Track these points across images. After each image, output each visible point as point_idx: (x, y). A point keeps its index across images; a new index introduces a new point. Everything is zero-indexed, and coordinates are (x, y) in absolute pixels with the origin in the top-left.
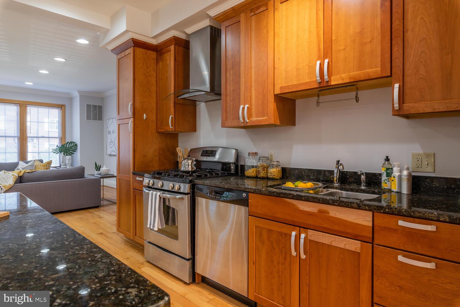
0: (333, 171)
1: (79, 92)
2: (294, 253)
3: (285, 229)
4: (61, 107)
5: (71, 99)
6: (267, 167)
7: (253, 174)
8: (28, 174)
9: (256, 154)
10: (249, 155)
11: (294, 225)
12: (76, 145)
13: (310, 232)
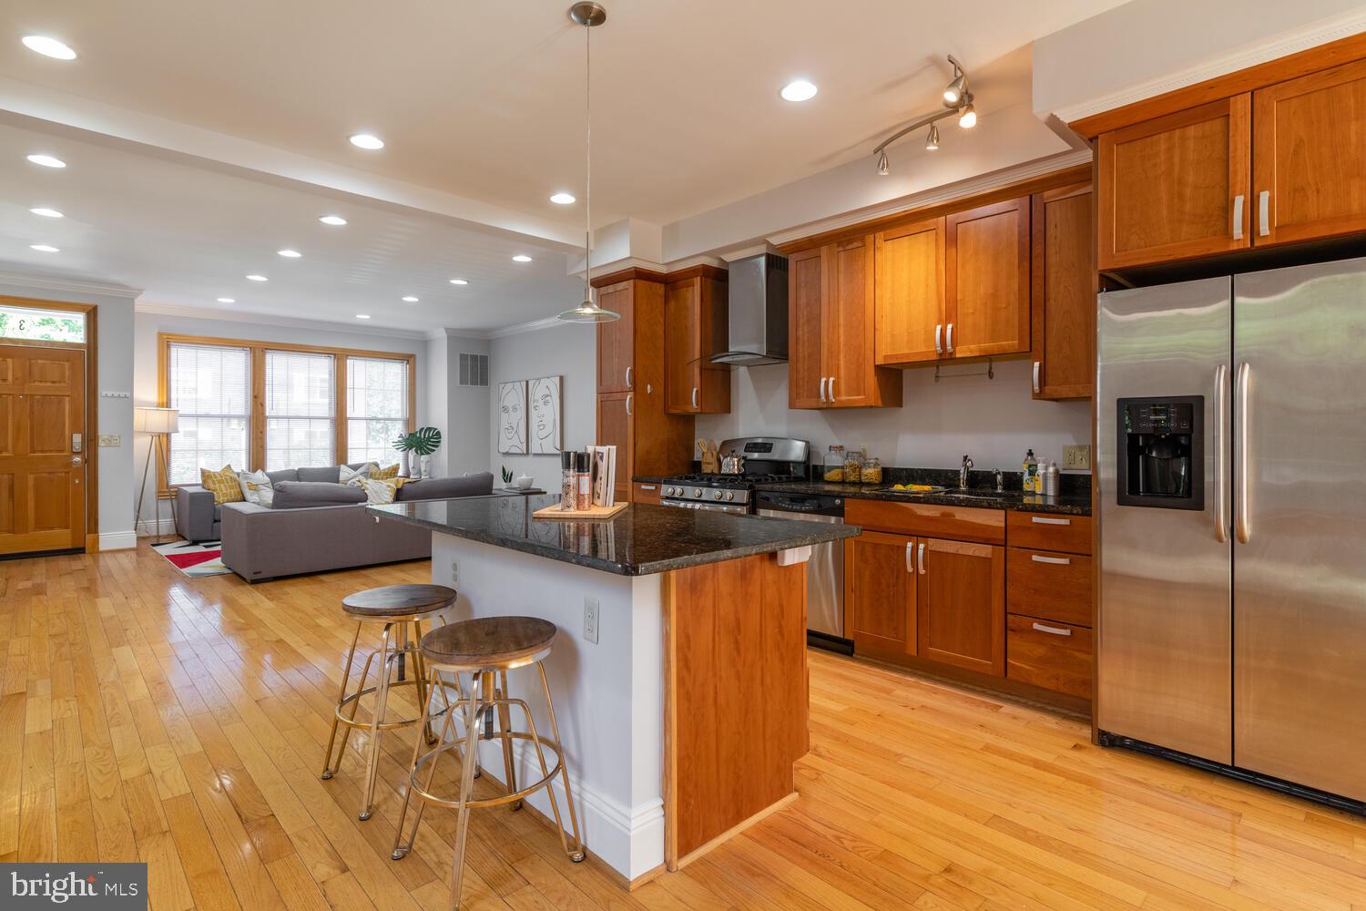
0: (959, 471)
1: (447, 330)
2: (910, 569)
3: (896, 540)
4: (408, 359)
5: (425, 342)
6: (860, 468)
7: (839, 478)
8: (410, 485)
9: (841, 448)
10: (830, 450)
11: (910, 534)
12: (438, 433)
13: (931, 541)
